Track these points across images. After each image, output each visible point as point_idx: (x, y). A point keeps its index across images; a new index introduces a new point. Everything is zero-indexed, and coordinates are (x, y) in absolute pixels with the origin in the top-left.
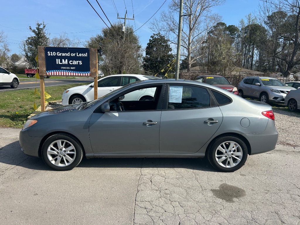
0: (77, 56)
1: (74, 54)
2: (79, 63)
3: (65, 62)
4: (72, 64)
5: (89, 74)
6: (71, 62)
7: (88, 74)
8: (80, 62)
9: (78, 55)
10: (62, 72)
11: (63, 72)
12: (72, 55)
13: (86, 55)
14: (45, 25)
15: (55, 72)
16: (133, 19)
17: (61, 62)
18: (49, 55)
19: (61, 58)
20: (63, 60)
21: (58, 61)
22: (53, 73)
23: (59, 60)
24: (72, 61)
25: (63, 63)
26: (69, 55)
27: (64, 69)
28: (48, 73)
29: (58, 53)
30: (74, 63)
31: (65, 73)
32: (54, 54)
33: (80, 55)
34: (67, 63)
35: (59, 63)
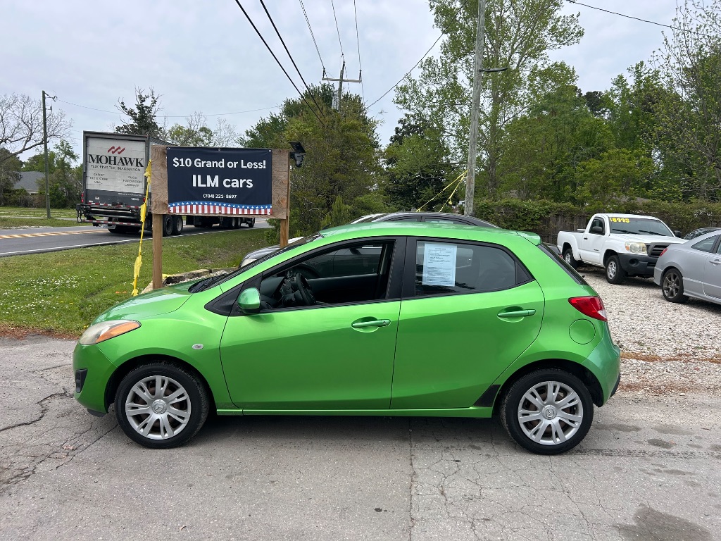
0: (242, 167)
1: (235, 163)
2: (245, 184)
3: (213, 182)
4: (229, 186)
5: (269, 210)
6: (227, 183)
7: (266, 212)
8: (248, 182)
9: (245, 165)
10: (206, 207)
11: (209, 205)
12: (230, 165)
13: (262, 165)
14: (156, 98)
15: (189, 207)
16: (360, 81)
17: (204, 181)
18: (176, 166)
19: (204, 172)
20: (209, 177)
21: (196, 181)
22: (183, 207)
23: (199, 177)
24: (229, 180)
25: (208, 186)
26: (223, 166)
27: (211, 200)
28: (172, 209)
29: (198, 161)
30: (235, 185)
31: (212, 207)
32: (188, 164)
33: (249, 165)
34: (217, 186)
35: (200, 185)
